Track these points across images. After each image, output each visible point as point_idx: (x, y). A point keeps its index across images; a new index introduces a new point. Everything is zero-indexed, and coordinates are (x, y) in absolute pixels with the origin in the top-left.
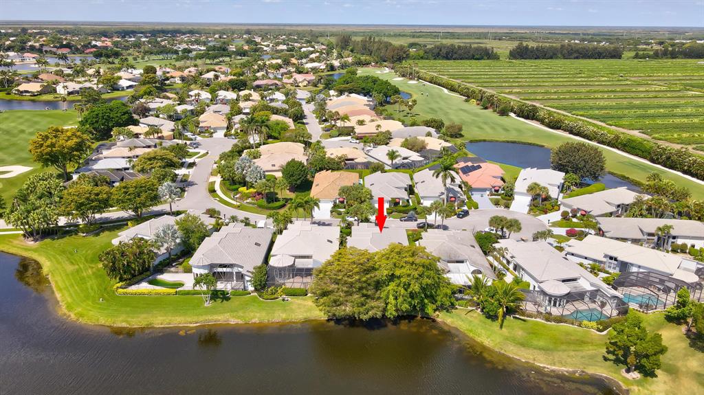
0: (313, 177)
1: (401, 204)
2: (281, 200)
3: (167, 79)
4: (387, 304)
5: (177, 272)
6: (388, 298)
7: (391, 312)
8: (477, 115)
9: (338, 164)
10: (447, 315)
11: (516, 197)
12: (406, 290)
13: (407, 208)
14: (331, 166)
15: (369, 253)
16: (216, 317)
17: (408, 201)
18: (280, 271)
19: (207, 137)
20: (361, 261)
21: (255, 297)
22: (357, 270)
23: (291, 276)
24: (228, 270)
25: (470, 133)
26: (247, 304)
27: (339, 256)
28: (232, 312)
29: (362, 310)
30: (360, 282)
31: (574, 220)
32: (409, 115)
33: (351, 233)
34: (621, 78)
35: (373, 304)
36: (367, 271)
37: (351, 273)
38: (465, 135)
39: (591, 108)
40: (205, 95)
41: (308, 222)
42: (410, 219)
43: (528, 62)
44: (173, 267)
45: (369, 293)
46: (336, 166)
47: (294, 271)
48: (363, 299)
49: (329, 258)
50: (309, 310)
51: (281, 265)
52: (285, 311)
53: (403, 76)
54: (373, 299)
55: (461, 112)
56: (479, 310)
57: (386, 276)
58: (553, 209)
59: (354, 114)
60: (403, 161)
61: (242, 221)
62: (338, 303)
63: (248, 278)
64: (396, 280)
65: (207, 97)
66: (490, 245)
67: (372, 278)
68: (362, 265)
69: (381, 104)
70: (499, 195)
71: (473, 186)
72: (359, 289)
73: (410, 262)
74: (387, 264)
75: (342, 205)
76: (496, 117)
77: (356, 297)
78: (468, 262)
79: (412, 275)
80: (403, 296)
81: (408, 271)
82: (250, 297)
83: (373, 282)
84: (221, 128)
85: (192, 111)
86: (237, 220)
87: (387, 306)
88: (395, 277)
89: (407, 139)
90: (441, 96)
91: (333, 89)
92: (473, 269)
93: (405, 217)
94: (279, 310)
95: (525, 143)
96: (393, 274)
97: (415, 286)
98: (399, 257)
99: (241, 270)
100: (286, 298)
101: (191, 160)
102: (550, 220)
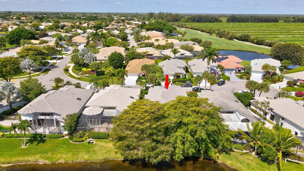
0: (128, 63)
1: (181, 77)
2: (106, 74)
3: (65, 26)
4: (175, 148)
6: (176, 143)
7: (179, 156)
8: (217, 40)
10: (226, 157)
12: (192, 136)
13: (185, 80)
14: (138, 57)
15: (160, 104)
17: (185, 75)
18: (91, 119)
19: (75, 47)
20: (153, 110)
21: (67, 139)
22: (148, 118)
23: (100, 122)
24: (48, 117)
25: (215, 46)
26: (57, 146)
27: (134, 107)
29: (152, 154)
30: (150, 129)
31: (296, 87)
32: (182, 39)
33: (147, 93)
35: (163, 148)
36: (157, 119)
37: (142, 121)
42: (188, 86)
44: (14, 115)
45: (159, 138)
47: (102, 119)
48: (154, 144)
49: (126, 108)
50: (109, 151)
51: (91, 114)
52: (88, 152)
53: (178, 27)
54: (162, 143)
55: (209, 39)
56: (254, 153)
57: (175, 123)
58: (279, 80)
59: (154, 37)
60: (181, 56)
61: (74, 85)
62: (131, 147)
63: (62, 124)
64: (183, 127)
65: (81, 32)
66: (248, 101)
67: (162, 125)
68: (152, 114)
69: (167, 35)
70: (241, 73)
71: (226, 68)
72: (149, 135)
73: (195, 111)
74: (176, 113)
75: (144, 78)
76: (227, 40)
77: (147, 142)
78: (237, 113)
79: (198, 123)
80: (189, 141)
81: (195, 119)
82: (62, 139)
83: (163, 128)
84: (83, 43)
85: (70, 36)
86: (71, 84)
87: (175, 151)
88: (183, 125)
89: (182, 46)
90: (197, 34)
91: (144, 29)
92: (242, 118)
93: (184, 85)
94: (84, 151)
95: (246, 51)
96: (181, 122)
97: (202, 133)
98: (186, 107)
99: (58, 117)
100: (91, 140)
101: (61, 57)
102: (280, 87)
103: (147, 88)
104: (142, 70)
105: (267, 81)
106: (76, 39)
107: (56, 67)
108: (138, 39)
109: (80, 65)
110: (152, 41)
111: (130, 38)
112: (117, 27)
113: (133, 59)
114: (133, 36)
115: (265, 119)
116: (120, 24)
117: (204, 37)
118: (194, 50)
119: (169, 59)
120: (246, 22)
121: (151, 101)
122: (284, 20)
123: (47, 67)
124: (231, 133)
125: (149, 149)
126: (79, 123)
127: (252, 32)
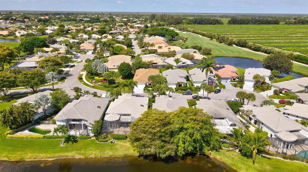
0: (135, 72)
1: (183, 86)
2: (117, 83)
3: (69, 30)
4: (178, 146)
5: (49, 124)
6: (179, 142)
7: (181, 152)
8: (217, 45)
9: (148, 65)
10: (216, 154)
11: (246, 82)
12: (191, 137)
13: (186, 88)
14: (144, 66)
15: (166, 113)
16: (66, 154)
17: (186, 84)
18: (111, 124)
19: (83, 54)
20: (161, 118)
21: (94, 140)
22: (158, 124)
23: (118, 126)
24: (78, 123)
25: (214, 53)
26: (88, 145)
27: (147, 115)
28: (77, 150)
29: (161, 151)
30: (160, 132)
31: (281, 95)
32: (184, 45)
33: (155, 101)
34: (282, 31)
35: (169, 146)
36: (165, 125)
37: (154, 126)
38: (213, 54)
39: (272, 43)
40: (85, 36)
41: (130, 94)
42: (188, 94)
43: (237, 26)
44: (47, 120)
45: (167, 139)
46: (147, 66)
47: (120, 124)
48: (162, 144)
49: (141, 116)
50: (128, 149)
51: (111, 120)
52: (112, 149)
53: (180, 30)
54: (169, 143)
55: (209, 44)
56: (237, 150)
57: (178, 128)
58: (268, 89)
59: (157, 43)
60: (183, 64)
61: (92, 94)
62: (146, 146)
63: (90, 128)
64: (184, 131)
65: (86, 37)
66: (238, 108)
67: (168, 129)
68: (161, 121)
69: (170, 40)
70: (236, 82)
71: (222, 77)
72: (159, 137)
73: (193, 119)
74: (178, 120)
75: (150, 86)
76: (226, 46)
77: (158, 142)
78: (227, 119)
79: (195, 128)
80: (189, 141)
81: (192, 125)
82: (90, 140)
83: (169, 132)
84: (91, 50)
85: (78, 42)
86: (89, 93)
87: (178, 148)
88: (184, 129)
89: (184, 54)
90: (198, 38)
91: (147, 34)
92: (231, 123)
93: (185, 93)
94: (108, 149)
95: (243, 58)
96: (182, 127)
97: (197, 135)
98: (186, 116)
99: (86, 123)
100: (113, 141)
101: (72, 64)
102: (267, 95)
103: (154, 97)
104: (149, 80)
105: (257, 89)
106: (83, 46)
107: (71, 75)
108: (142, 45)
109: (92, 74)
110: (156, 47)
111: (134, 43)
112: (121, 31)
113: (139, 68)
114: (137, 41)
115: (250, 123)
116: (123, 27)
117: (205, 42)
118: (195, 58)
119: (172, 69)
120: (247, 24)
121: (160, 110)
122: (284, 22)
123: (62, 76)
124: (220, 135)
125: (159, 147)
126: (103, 128)
127: (251, 36)
